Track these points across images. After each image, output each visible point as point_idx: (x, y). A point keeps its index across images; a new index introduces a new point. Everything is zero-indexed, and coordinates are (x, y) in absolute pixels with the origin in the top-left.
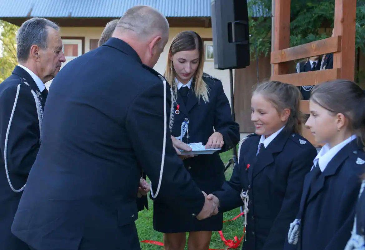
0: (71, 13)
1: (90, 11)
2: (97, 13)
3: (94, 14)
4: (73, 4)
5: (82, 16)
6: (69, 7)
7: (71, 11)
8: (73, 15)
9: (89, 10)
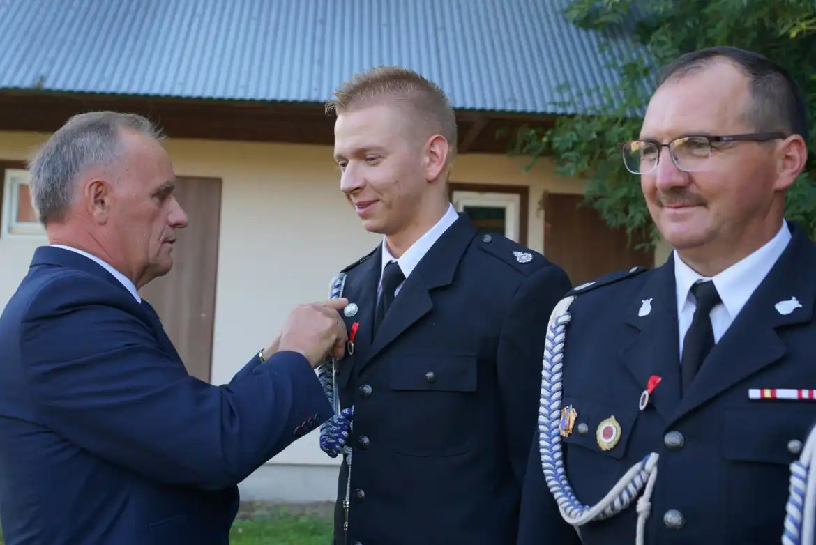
0: (43, 79)
1: (107, 74)
2: (132, 80)
3: (120, 85)
4: (52, 53)
5: (80, 87)
6: (38, 61)
7: (44, 71)
8: (47, 85)
9: (104, 70)
